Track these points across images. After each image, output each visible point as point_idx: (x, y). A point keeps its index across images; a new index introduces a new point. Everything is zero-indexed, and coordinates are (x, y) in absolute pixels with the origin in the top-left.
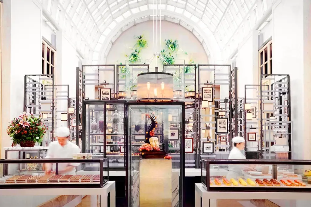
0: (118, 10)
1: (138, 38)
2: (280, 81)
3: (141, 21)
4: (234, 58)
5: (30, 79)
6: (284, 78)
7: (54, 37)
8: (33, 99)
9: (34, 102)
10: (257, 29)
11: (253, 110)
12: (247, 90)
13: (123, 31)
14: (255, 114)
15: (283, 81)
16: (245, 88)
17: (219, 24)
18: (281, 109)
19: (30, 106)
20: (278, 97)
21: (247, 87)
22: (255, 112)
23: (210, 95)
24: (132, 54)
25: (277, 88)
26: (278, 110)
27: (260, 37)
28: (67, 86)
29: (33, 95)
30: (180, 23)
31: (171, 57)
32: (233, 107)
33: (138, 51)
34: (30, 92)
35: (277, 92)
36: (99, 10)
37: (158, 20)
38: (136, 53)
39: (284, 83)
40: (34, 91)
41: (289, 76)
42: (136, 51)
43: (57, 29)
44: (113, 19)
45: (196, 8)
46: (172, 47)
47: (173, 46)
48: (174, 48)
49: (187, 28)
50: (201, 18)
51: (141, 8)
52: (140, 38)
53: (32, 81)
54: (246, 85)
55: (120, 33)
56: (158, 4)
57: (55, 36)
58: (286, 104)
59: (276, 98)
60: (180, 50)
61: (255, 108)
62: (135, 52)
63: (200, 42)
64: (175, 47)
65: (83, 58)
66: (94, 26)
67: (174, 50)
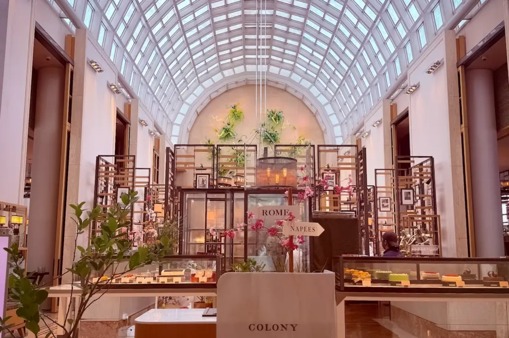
0: (206, 71)
1: (231, 107)
2: (421, 164)
3: (235, 86)
4: (358, 134)
5: (103, 160)
6: (426, 161)
7: (128, 107)
8: (105, 186)
9: (106, 189)
10: (388, 98)
11: (387, 202)
12: (378, 176)
13: (212, 98)
14: (389, 206)
15: (424, 165)
16: (376, 174)
17: (337, 90)
18: (424, 199)
19: (102, 195)
20: (419, 185)
21: (378, 171)
22: (389, 204)
23: (333, 182)
24: (224, 129)
25: (418, 173)
26: (419, 201)
27: (393, 108)
28: (148, 170)
29: (105, 181)
30: (286, 88)
31: (274, 132)
32: (361, 198)
33: (231, 125)
34: (102, 176)
35: (418, 178)
36: (182, 72)
37: (258, 85)
38: (229, 127)
39: (426, 167)
40: (107, 176)
41: (432, 159)
42: (229, 125)
43: (132, 97)
44: (200, 83)
45: (307, 69)
46: (275, 119)
47: (277, 118)
48: (277, 121)
49: (296, 94)
50: (314, 83)
51: (236, 69)
52: (234, 107)
53: (104, 163)
54: (376, 170)
55: (208, 101)
56: (257, 64)
57: (130, 106)
58: (430, 193)
59: (416, 185)
60: (286, 123)
61: (389, 199)
62: (227, 125)
63: (313, 113)
64: (279, 119)
65: (161, 134)
66: (175, 92)
67: (277, 123)
